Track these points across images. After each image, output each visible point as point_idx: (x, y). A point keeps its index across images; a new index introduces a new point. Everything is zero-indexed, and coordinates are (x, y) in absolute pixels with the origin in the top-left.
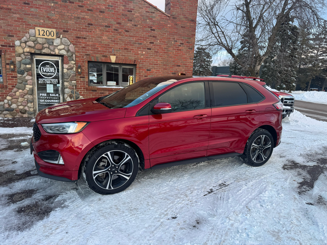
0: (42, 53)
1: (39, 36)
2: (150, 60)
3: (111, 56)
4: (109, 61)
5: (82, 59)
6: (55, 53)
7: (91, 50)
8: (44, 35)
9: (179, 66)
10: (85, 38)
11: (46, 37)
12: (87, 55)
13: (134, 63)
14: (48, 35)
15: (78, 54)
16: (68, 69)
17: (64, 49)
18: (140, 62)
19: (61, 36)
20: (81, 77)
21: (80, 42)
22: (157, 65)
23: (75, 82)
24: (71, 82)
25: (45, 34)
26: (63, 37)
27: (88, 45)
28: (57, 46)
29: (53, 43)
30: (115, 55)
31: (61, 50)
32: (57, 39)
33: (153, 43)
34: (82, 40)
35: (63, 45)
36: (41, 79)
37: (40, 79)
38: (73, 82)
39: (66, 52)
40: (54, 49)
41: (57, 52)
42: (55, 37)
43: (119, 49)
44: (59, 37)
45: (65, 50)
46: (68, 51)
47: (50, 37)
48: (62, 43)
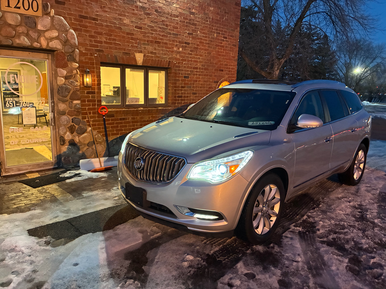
0: (15, 45)
1: (8, 9)
2: (188, 61)
3: (136, 54)
4: (134, 64)
5: (90, 59)
6: (41, 46)
7: (106, 42)
8: (19, 8)
9: (222, 71)
10: (94, 19)
11: (22, 11)
12: (99, 51)
13: (169, 66)
14: (27, 8)
15: (82, 49)
16: (66, 78)
17: (57, 38)
18: (176, 63)
19: (53, 12)
20: (88, 93)
21: (86, 27)
22: (197, 68)
23: (78, 102)
24: (72, 102)
25: (20, 5)
26: (55, 14)
27: (101, 34)
28: (45, 31)
29: (36, 24)
30: (141, 52)
31: (52, 39)
32: (45, 16)
33: (192, 34)
34: (90, 23)
35: (56, 29)
36: (12, 99)
37: (9, 99)
38: (75, 102)
39: (62, 44)
40: (39, 37)
41: (44, 43)
42: (40, 13)
43: (148, 42)
44: (48, 14)
45: (61, 40)
46: (66, 42)
47: (30, 12)
48: (53, 27)
